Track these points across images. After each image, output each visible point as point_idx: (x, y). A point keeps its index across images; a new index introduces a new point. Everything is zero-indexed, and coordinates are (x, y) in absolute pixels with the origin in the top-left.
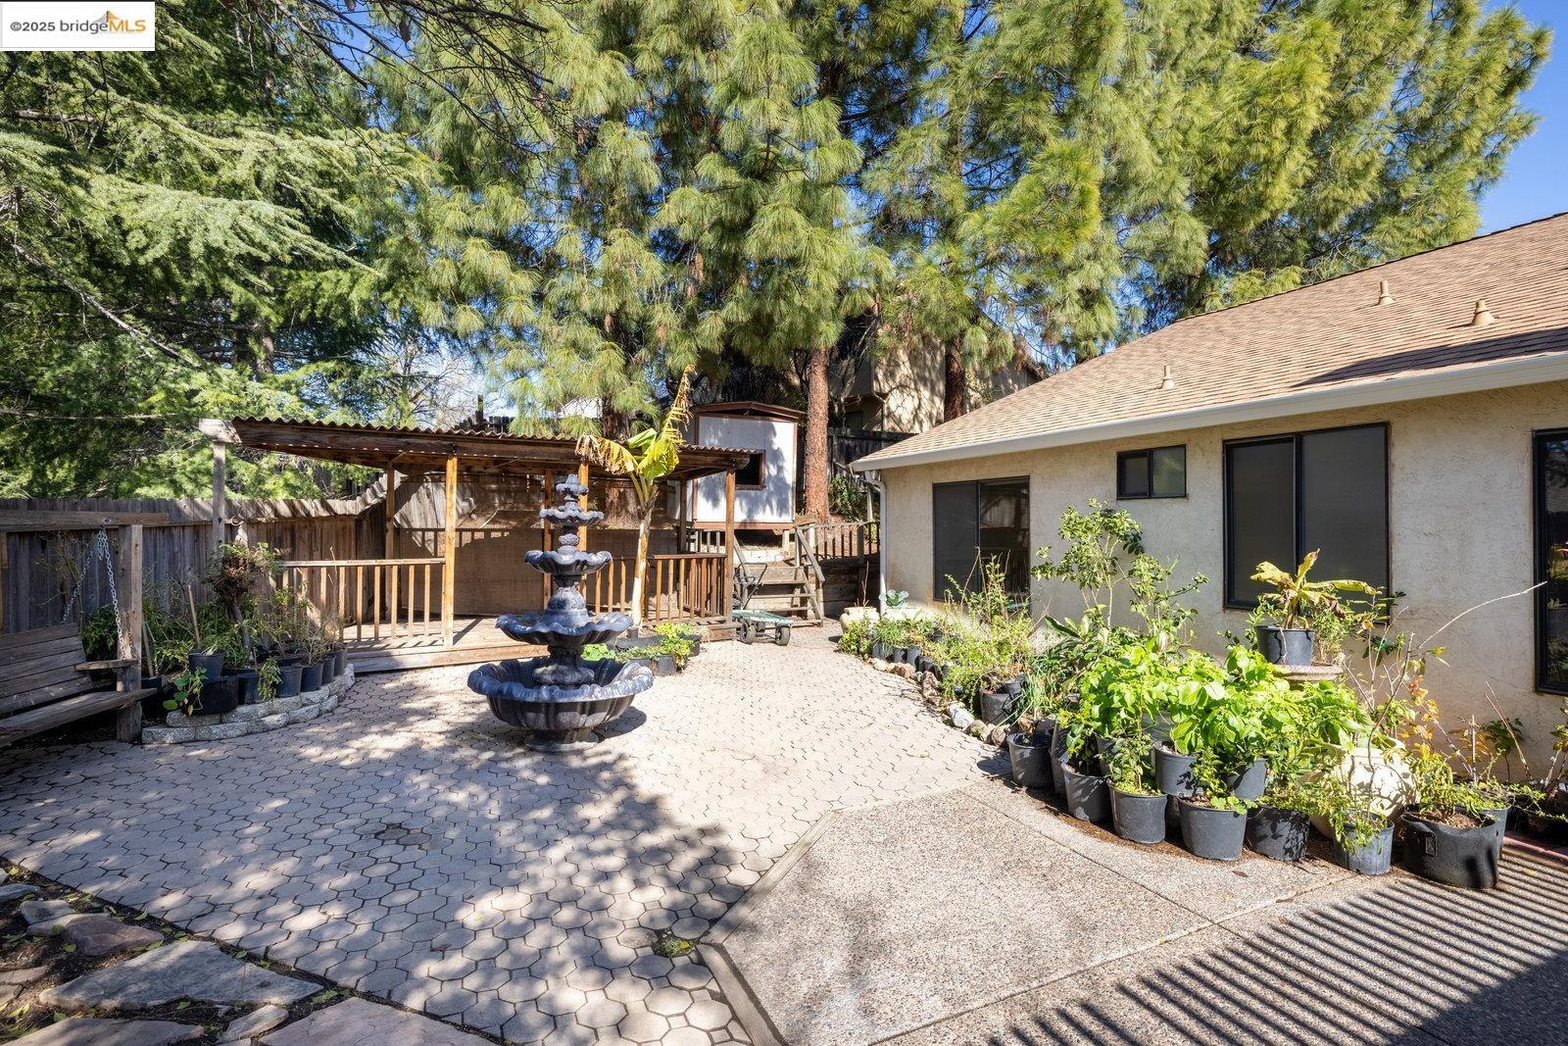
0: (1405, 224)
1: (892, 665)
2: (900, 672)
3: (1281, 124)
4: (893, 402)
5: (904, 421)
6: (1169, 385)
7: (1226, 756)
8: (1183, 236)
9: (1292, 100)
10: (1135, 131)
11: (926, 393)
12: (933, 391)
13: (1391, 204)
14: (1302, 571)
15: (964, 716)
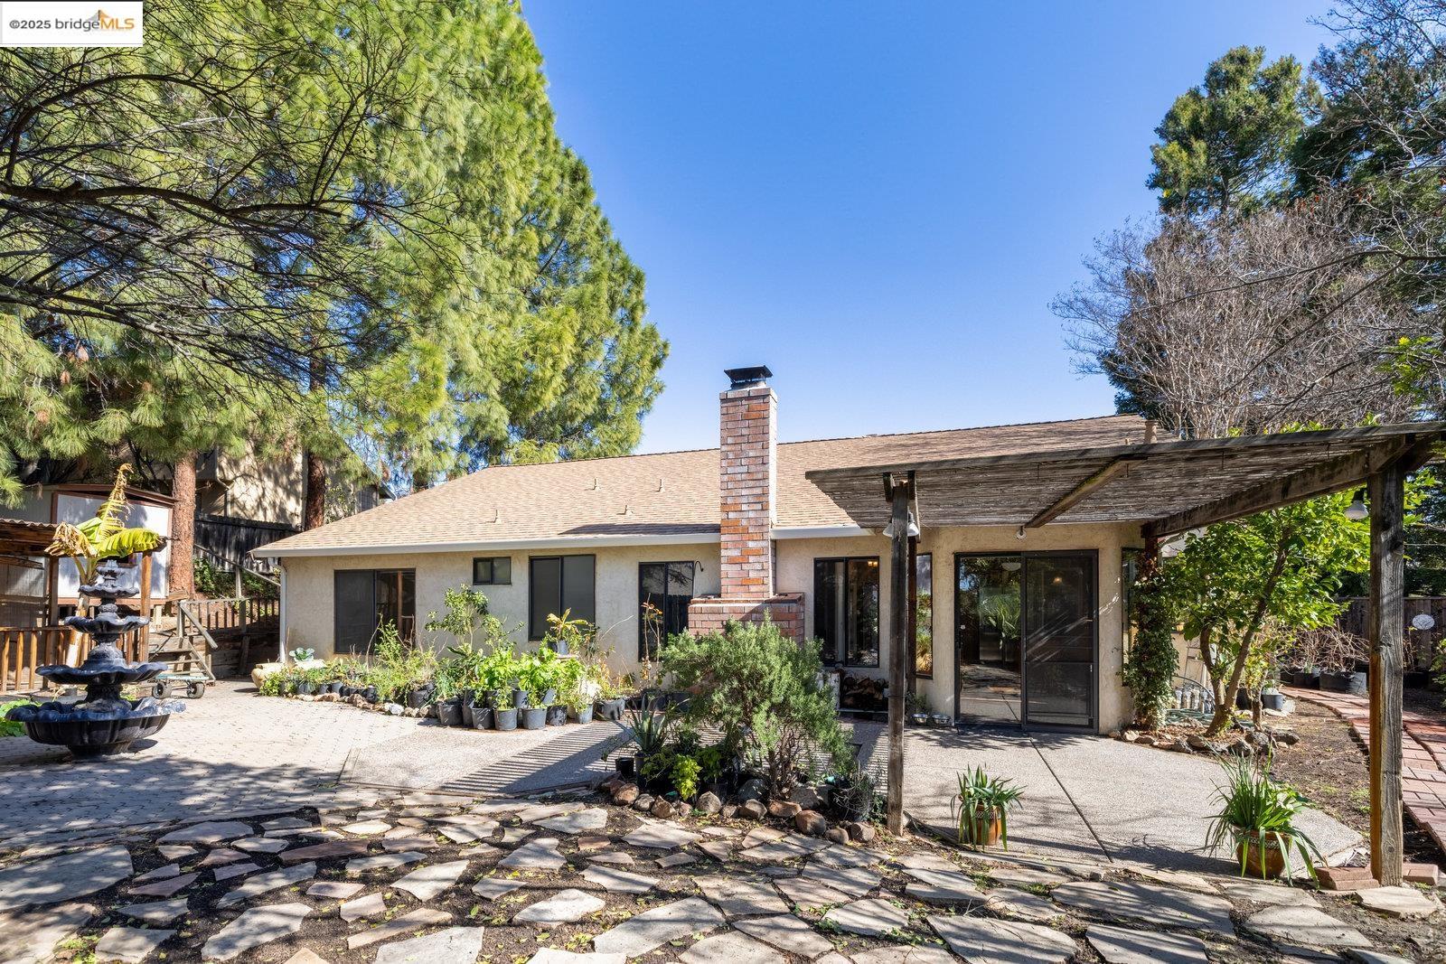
0: (608, 429)
1: (319, 697)
2: (329, 699)
3: (550, 361)
4: (238, 490)
5: (248, 507)
6: (499, 521)
7: (540, 689)
8: (495, 416)
9: (556, 349)
10: (467, 343)
11: (269, 484)
12: (276, 482)
13: (600, 417)
14: (564, 617)
15: (398, 708)
